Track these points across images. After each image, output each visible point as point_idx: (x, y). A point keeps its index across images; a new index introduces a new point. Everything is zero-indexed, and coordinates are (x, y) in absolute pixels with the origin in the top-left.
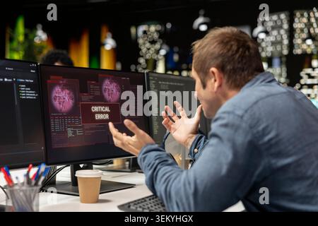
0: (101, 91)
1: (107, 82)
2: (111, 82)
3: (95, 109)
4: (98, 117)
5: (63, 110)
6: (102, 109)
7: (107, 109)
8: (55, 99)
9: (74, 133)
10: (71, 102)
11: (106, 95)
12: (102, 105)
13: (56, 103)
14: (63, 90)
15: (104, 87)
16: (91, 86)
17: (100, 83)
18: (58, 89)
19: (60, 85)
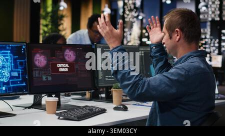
0: (64, 56)
1: (67, 51)
2: (70, 51)
3: (59, 65)
4: (61, 70)
5: (41, 66)
6: (64, 65)
7: (67, 66)
8: (36, 61)
9: (47, 78)
10: (45, 62)
11: (66, 58)
12: (64, 63)
13: (37, 63)
14: (40, 55)
15: (65, 54)
16: (58, 53)
17: (63, 51)
18: (38, 55)
19: (39, 53)
